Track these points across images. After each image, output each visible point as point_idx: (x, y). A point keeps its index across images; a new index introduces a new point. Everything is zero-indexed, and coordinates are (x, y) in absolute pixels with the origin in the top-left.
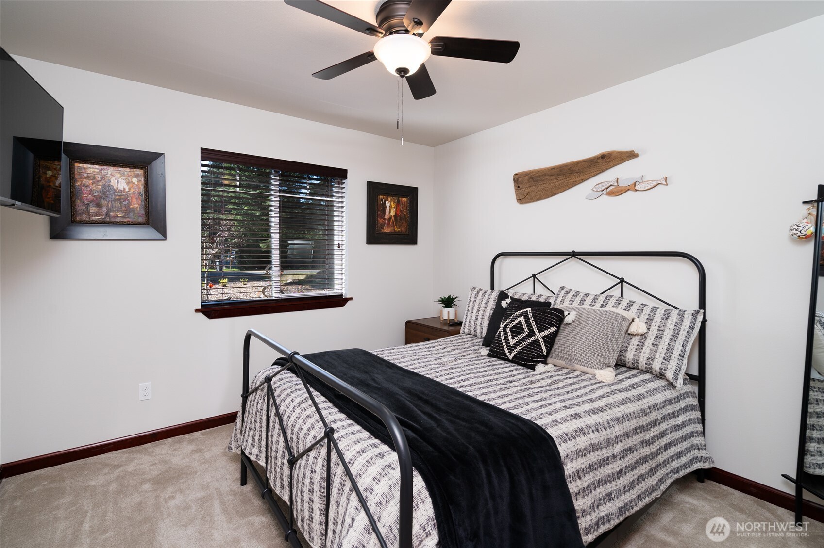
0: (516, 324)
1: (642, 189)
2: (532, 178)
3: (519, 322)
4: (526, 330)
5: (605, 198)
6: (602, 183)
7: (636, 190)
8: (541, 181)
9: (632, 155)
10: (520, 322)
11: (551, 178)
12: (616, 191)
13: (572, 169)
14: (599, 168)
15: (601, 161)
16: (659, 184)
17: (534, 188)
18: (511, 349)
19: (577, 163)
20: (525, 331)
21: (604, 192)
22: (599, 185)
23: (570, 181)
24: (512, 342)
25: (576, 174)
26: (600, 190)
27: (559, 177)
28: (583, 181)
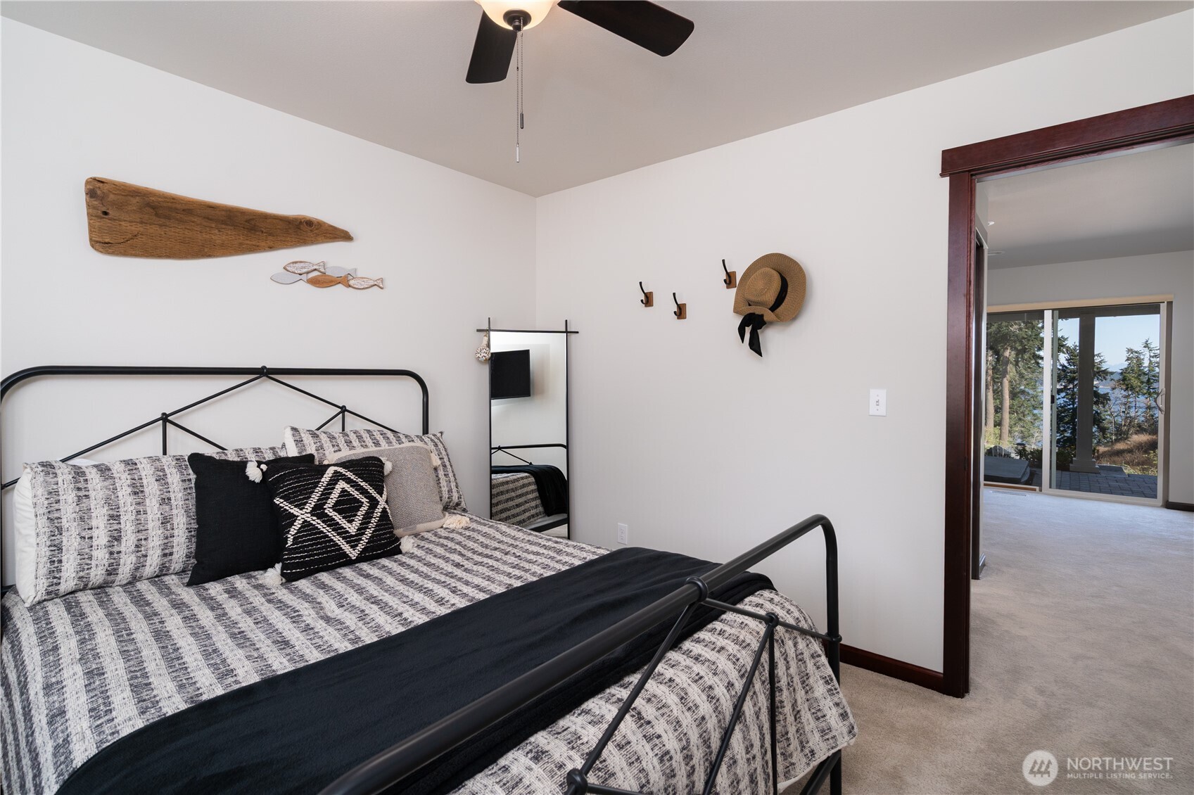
0: (339, 497)
1: (357, 287)
2: (154, 208)
3: (341, 492)
4: (364, 500)
5: (304, 288)
6: (301, 262)
7: (350, 286)
8: (181, 221)
9: (345, 236)
10: (343, 491)
11: (205, 224)
12: (322, 281)
13: (253, 222)
14: (301, 237)
15: (304, 227)
16: (376, 285)
17: (153, 229)
18: (353, 540)
19: (265, 217)
20: (363, 503)
21: (304, 277)
22: (297, 265)
23: (248, 242)
24: (352, 528)
25: (260, 233)
26: (299, 272)
27: (223, 226)
28: (271, 248)
